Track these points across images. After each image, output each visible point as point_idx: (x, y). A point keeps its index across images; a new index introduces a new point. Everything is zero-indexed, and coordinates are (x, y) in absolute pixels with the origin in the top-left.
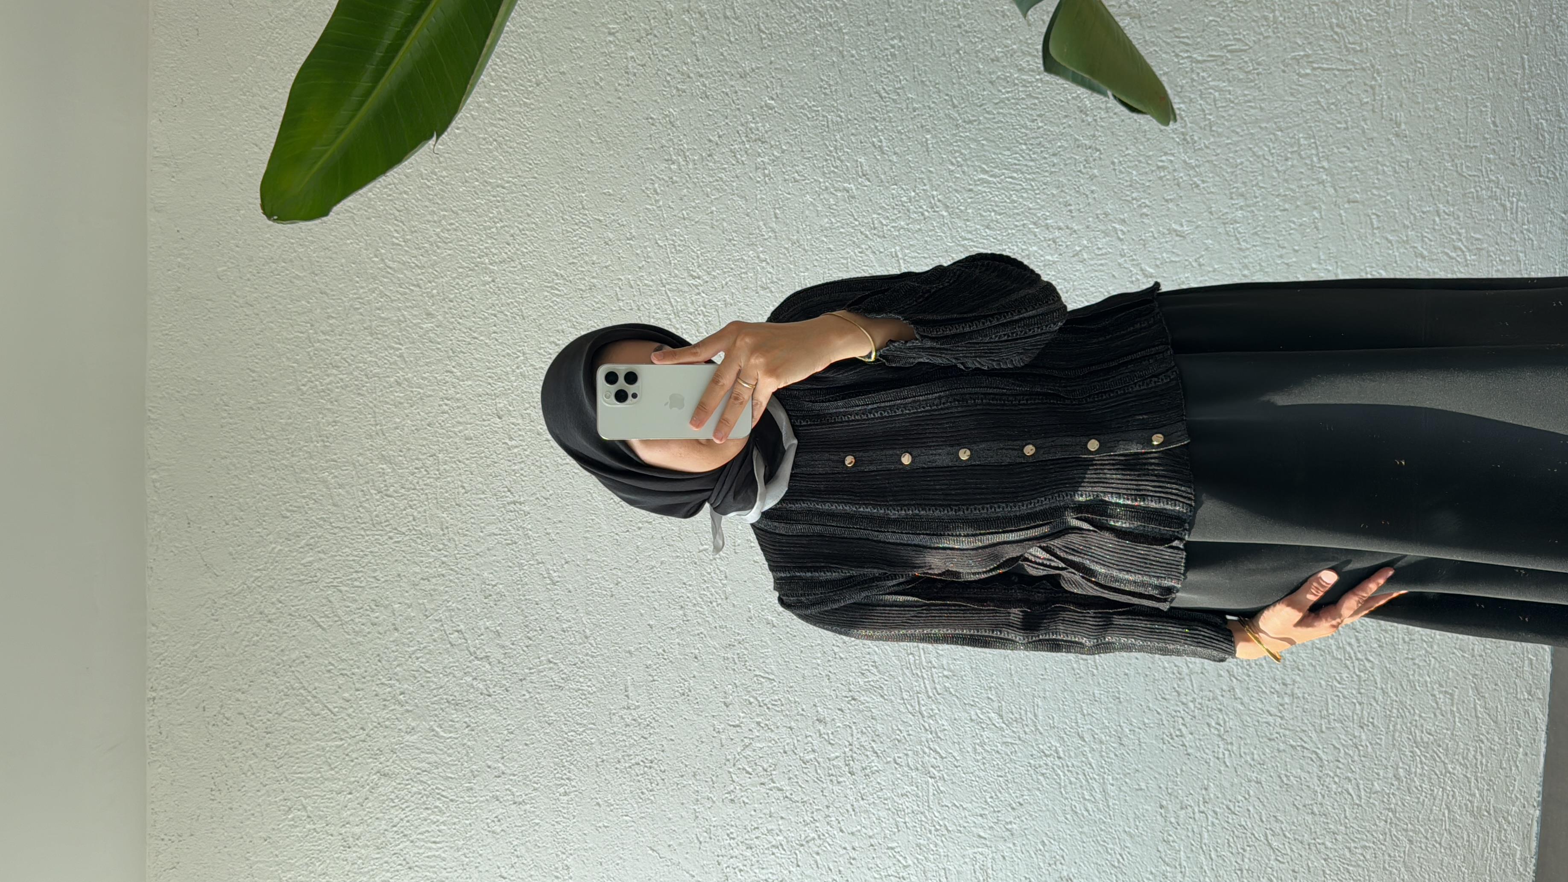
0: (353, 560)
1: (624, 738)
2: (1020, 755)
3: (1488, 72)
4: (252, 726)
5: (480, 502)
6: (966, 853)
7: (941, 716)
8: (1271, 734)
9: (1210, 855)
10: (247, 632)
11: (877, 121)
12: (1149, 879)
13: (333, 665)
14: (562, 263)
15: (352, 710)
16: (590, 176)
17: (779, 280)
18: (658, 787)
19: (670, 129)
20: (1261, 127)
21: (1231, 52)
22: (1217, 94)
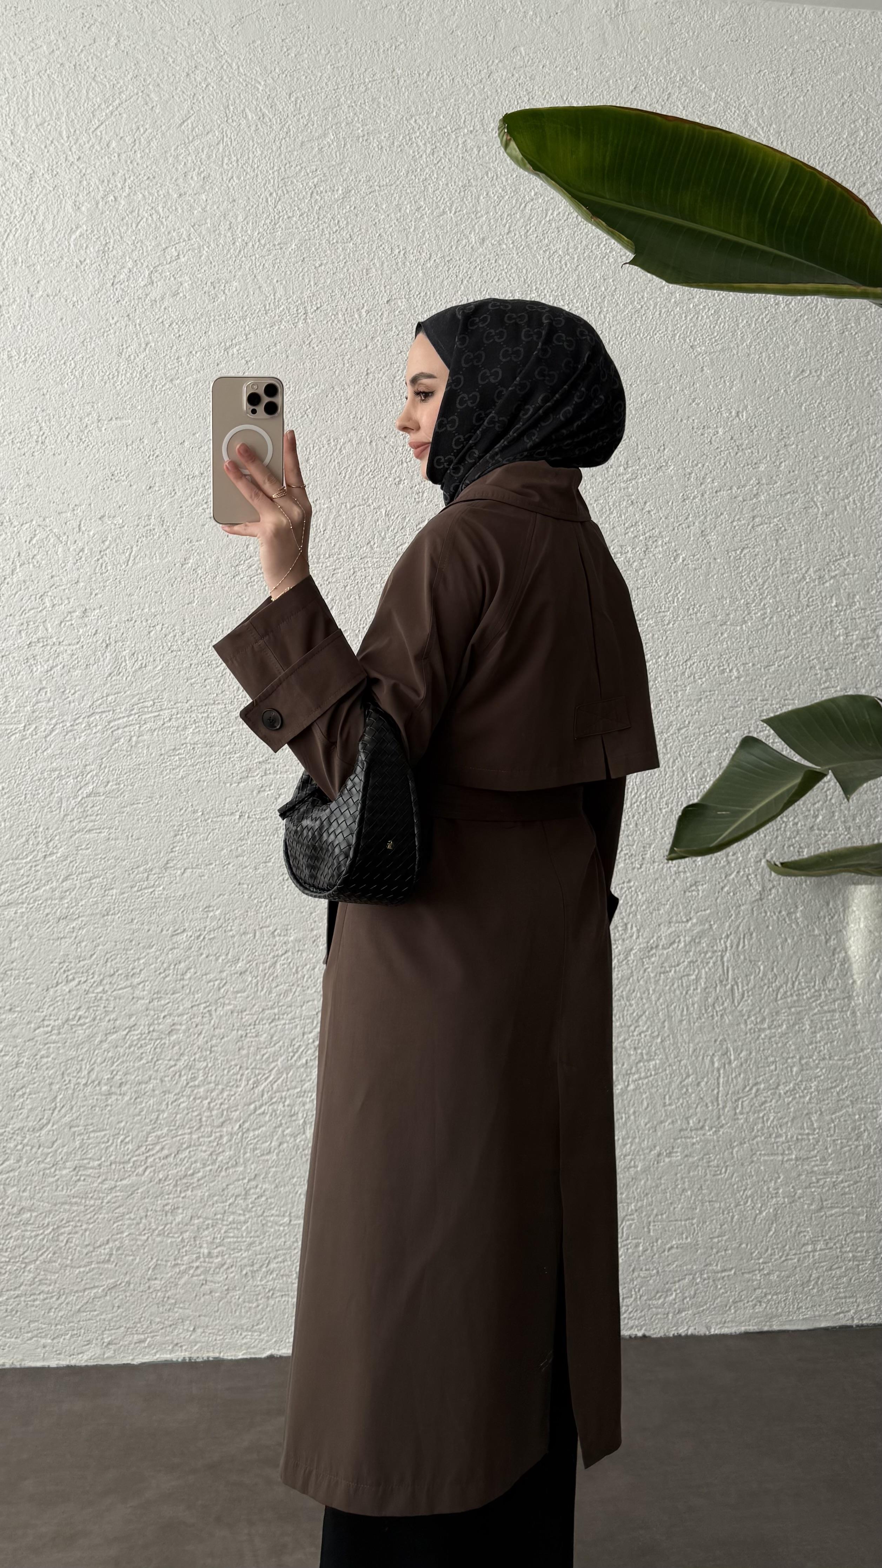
0: (249, 158)
7: (90, 735)
15: (98, 149)
20: (664, 1021)
21: (732, 989)
22: (693, 977)
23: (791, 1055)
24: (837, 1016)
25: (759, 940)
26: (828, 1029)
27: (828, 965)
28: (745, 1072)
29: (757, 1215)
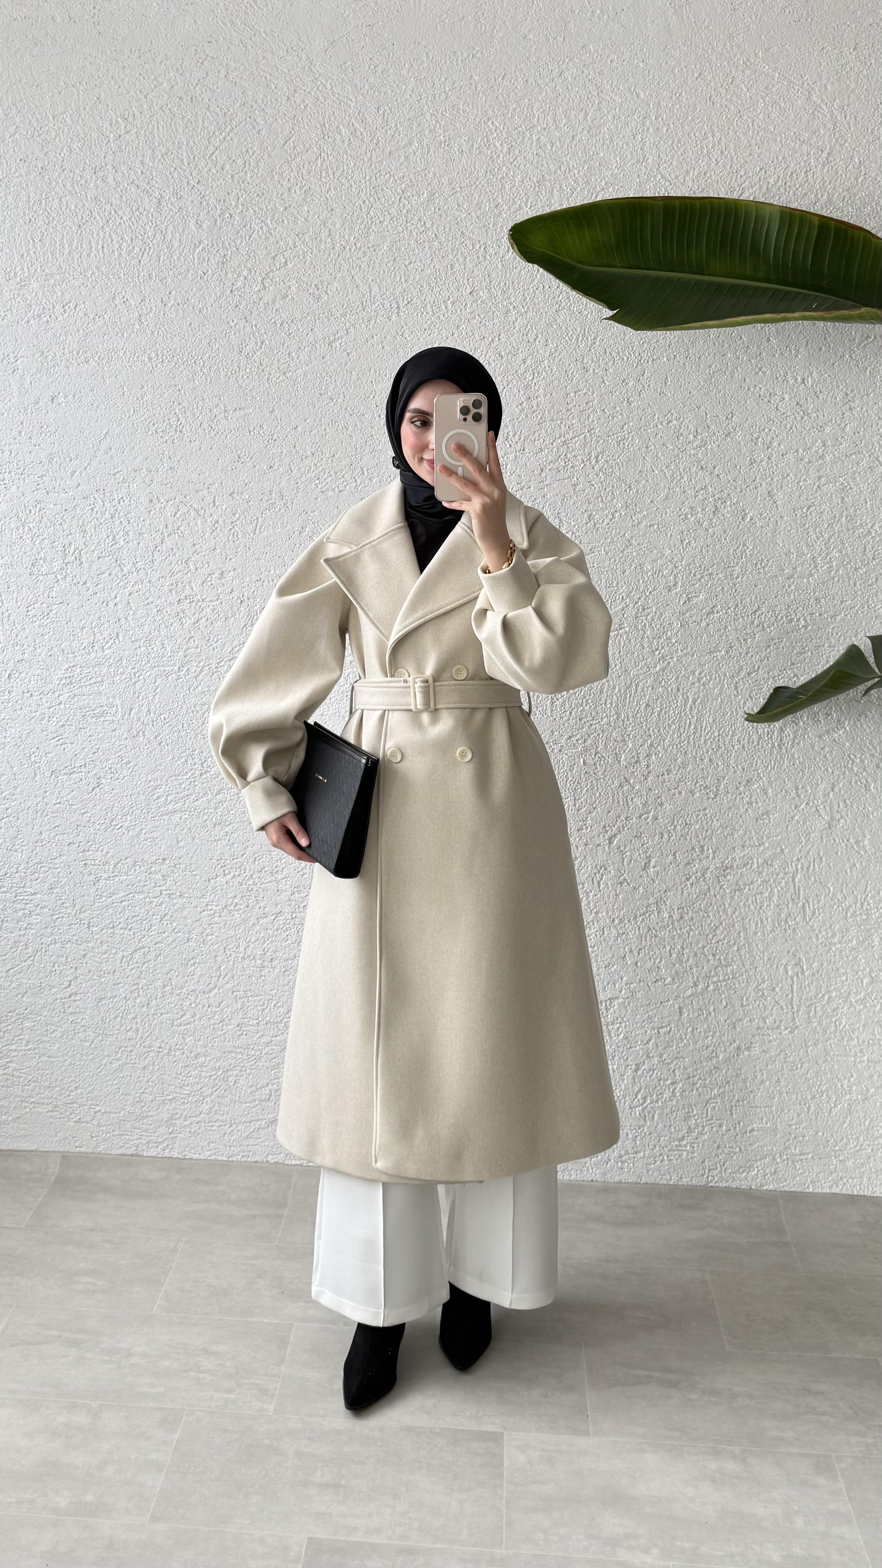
0: (344, 170)
1: (200, 408)
4: (197, 84)
5: (398, 278)
10: (278, 79)
11: (735, 609)
13: (253, 154)
14: (606, 343)
15: (215, 172)
16: (681, 365)
17: (597, 529)
18: (159, 438)
19: (724, 433)
21: (804, 907)
25: (829, 864)
28: (817, 981)
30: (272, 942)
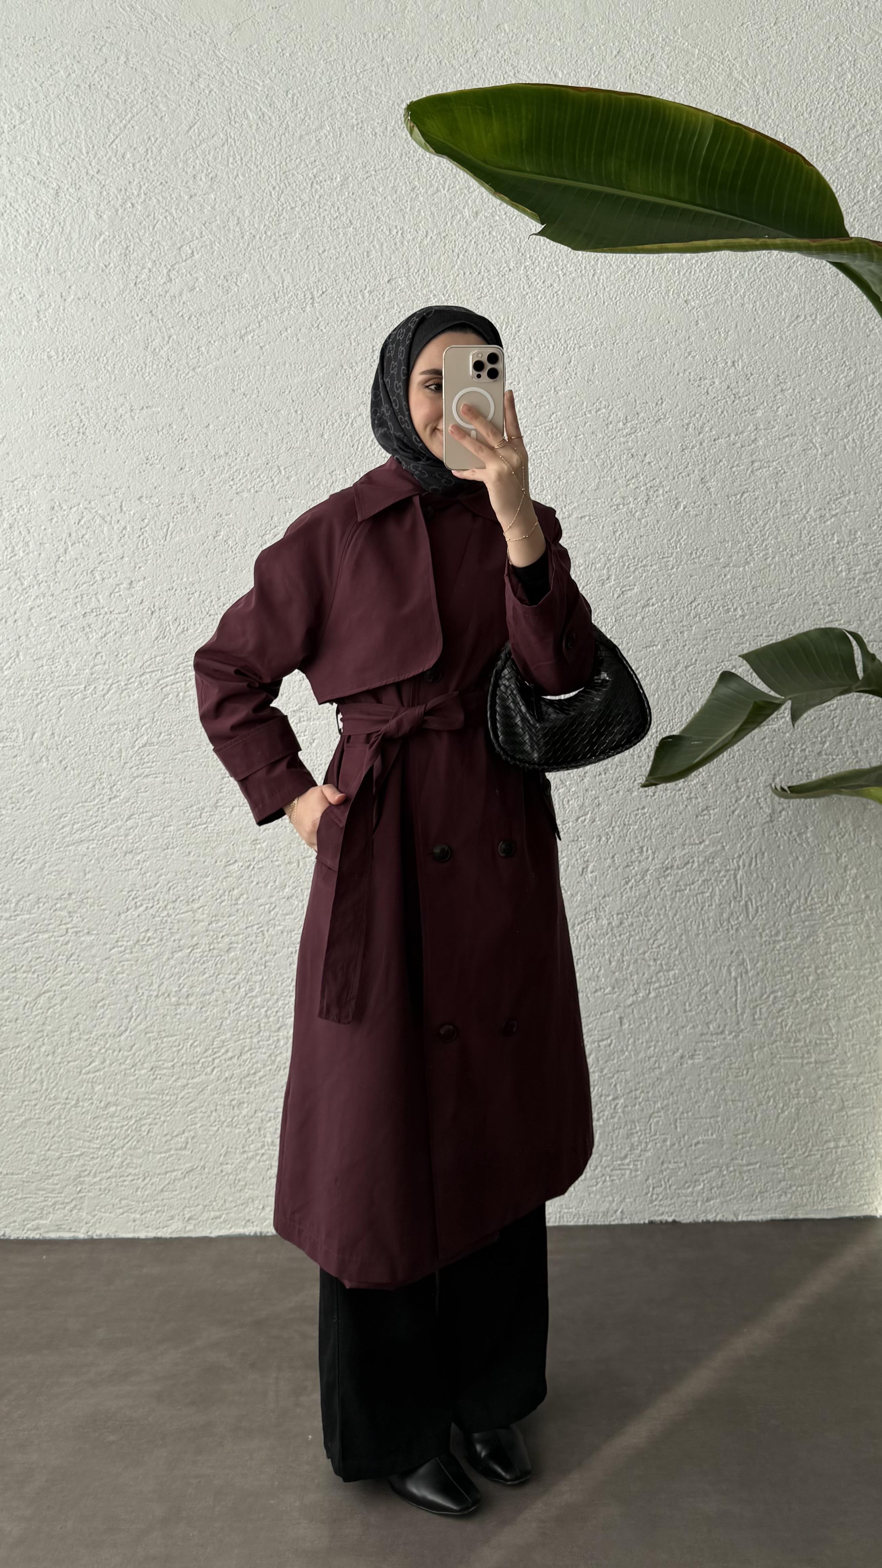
0: (252, 156)
1: (104, 408)
2: (111, 764)
3: (742, 1133)
4: (95, 72)
6: (18, 723)
7: (142, 692)
8: (142, 988)
9: (28, 941)
10: (181, 63)
11: (670, 601)
12: (3, 888)
13: (155, 141)
15: (115, 161)
18: (60, 440)
20: (681, 935)
21: (746, 905)
22: (708, 894)
23: (807, 965)
24: (851, 929)
25: (771, 859)
26: (843, 940)
27: (840, 881)
28: (762, 980)
29: (779, 1114)
30: (188, 977)
